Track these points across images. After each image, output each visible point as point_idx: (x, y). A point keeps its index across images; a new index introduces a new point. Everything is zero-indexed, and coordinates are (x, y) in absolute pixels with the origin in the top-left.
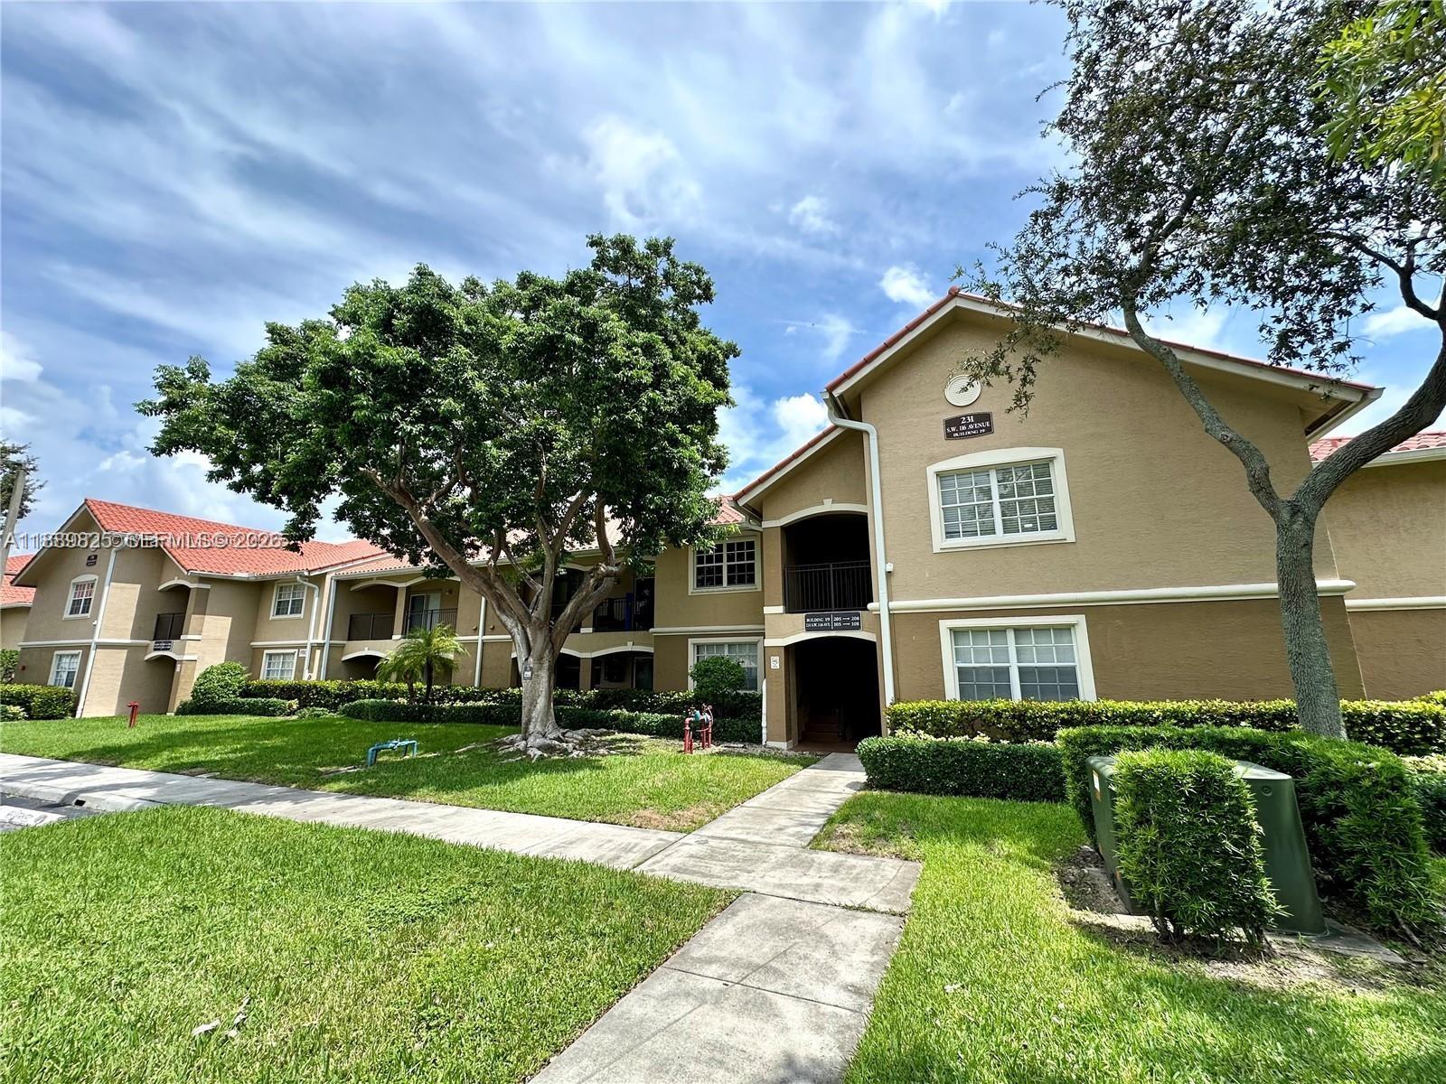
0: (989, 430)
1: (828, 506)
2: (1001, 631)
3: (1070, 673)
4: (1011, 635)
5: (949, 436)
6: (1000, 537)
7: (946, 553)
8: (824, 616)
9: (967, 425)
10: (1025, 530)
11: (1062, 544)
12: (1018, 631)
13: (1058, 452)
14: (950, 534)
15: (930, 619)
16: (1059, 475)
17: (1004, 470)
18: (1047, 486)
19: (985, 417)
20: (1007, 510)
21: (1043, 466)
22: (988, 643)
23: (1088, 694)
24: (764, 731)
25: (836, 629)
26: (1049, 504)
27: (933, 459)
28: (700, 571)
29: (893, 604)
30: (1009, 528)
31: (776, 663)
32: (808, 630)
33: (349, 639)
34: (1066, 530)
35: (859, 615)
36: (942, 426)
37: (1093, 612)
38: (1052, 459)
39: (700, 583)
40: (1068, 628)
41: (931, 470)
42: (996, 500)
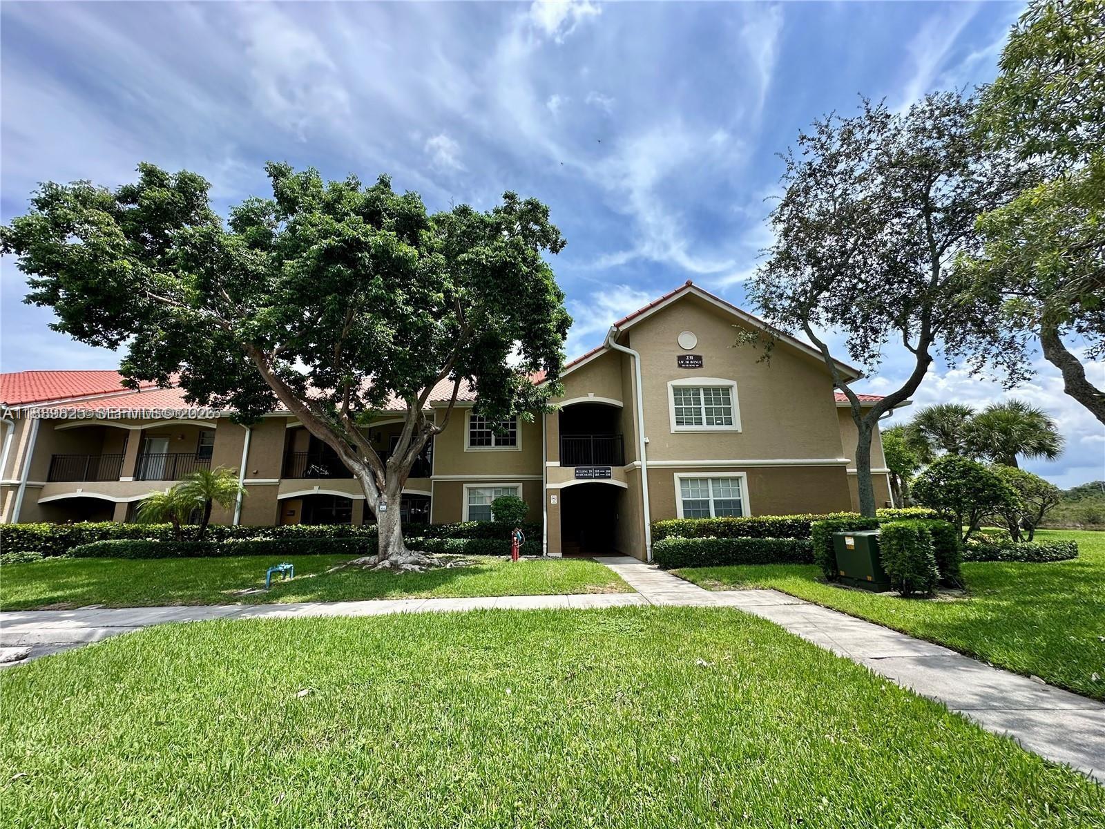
0: (701, 366)
1: (591, 398)
2: (705, 480)
3: (738, 503)
4: (710, 482)
5: (680, 366)
6: (705, 427)
7: (678, 434)
8: (588, 469)
9: (689, 361)
10: (717, 424)
11: (735, 433)
12: (714, 479)
13: (733, 383)
14: (679, 423)
15: (669, 472)
16: (734, 396)
17: (707, 390)
18: (728, 402)
19: (698, 358)
20: (708, 411)
21: (727, 390)
22: (699, 486)
23: (747, 514)
24: (545, 546)
25: (596, 478)
26: (728, 411)
27: (672, 378)
28: (473, 434)
29: (649, 462)
30: (709, 422)
31: (555, 500)
32: (578, 478)
33: (50, 480)
34: (737, 426)
35: (610, 469)
36: (676, 359)
37: (750, 470)
38: (731, 387)
39: (473, 443)
40: (737, 479)
41: (670, 384)
42: (703, 406)
